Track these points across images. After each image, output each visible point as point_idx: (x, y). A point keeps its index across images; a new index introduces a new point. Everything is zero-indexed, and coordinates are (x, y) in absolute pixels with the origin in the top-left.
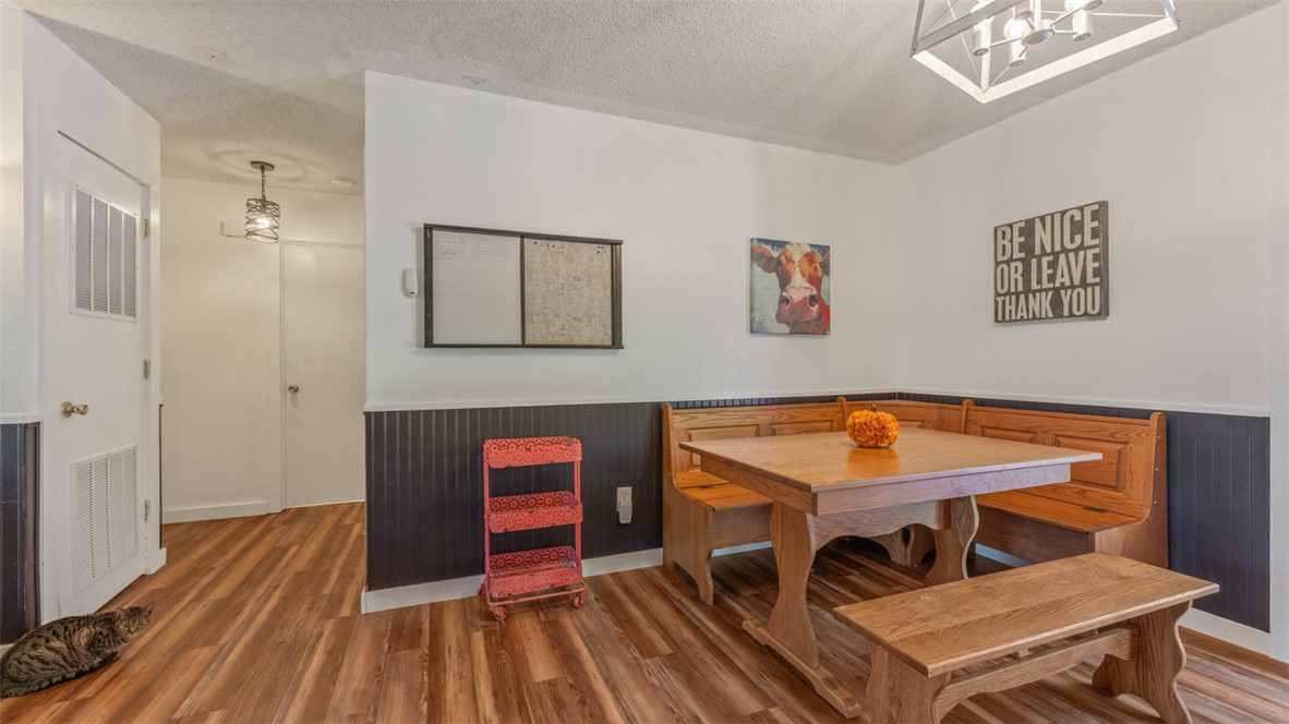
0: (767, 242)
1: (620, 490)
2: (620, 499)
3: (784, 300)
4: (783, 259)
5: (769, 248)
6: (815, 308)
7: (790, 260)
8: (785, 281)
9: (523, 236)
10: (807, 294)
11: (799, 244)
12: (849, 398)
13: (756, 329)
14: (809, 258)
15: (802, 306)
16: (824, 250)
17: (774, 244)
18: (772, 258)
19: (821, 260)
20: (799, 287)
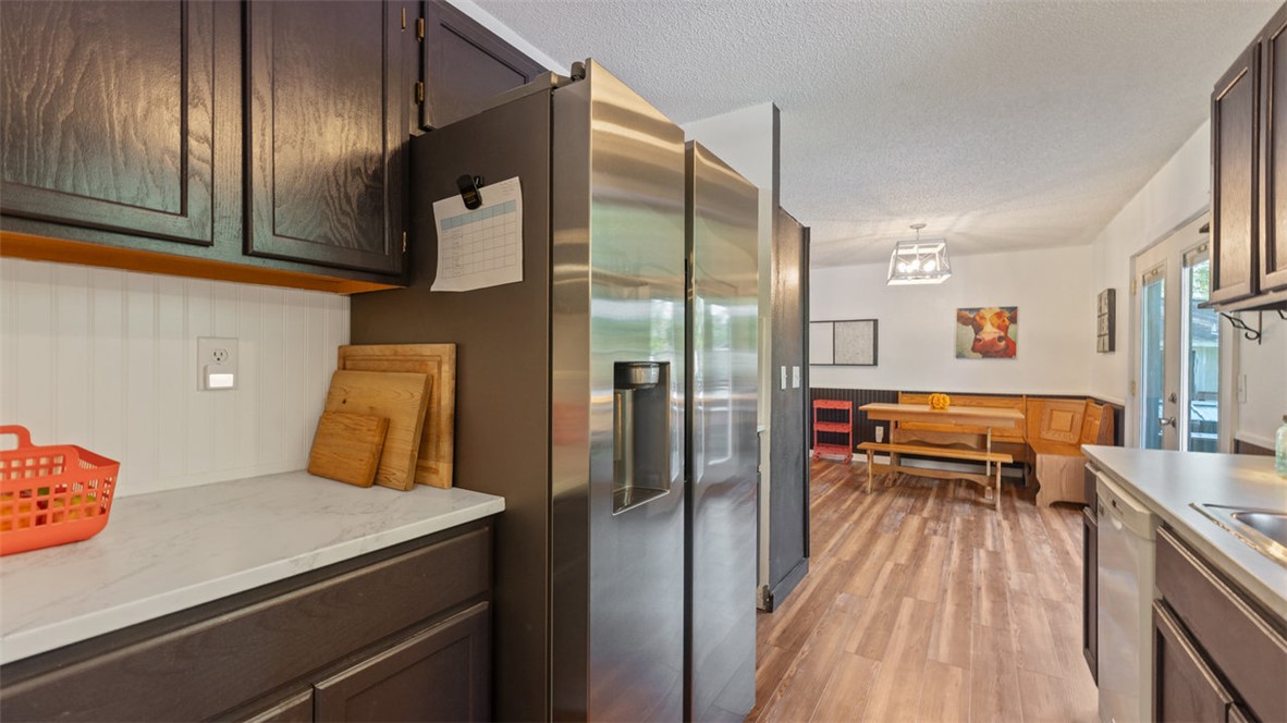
0: (966, 310)
1: (877, 428)
2: (877, 432)
3: (976, 340)
4: (978, 318)
5: (967, 313)
6: (1003, 343)
7: (982, 318)
8: (978, 329)
9: (834, 322)
10: (996, 336)
11: (990, 309)
12: (1028, 396)
13: (960, 355)
14: (999, 315)
15: (993, 342)
16: (1013, 310)
17: (971, 310)
18: (971, 318)
19: (1011, 315)
20: (990, 332)
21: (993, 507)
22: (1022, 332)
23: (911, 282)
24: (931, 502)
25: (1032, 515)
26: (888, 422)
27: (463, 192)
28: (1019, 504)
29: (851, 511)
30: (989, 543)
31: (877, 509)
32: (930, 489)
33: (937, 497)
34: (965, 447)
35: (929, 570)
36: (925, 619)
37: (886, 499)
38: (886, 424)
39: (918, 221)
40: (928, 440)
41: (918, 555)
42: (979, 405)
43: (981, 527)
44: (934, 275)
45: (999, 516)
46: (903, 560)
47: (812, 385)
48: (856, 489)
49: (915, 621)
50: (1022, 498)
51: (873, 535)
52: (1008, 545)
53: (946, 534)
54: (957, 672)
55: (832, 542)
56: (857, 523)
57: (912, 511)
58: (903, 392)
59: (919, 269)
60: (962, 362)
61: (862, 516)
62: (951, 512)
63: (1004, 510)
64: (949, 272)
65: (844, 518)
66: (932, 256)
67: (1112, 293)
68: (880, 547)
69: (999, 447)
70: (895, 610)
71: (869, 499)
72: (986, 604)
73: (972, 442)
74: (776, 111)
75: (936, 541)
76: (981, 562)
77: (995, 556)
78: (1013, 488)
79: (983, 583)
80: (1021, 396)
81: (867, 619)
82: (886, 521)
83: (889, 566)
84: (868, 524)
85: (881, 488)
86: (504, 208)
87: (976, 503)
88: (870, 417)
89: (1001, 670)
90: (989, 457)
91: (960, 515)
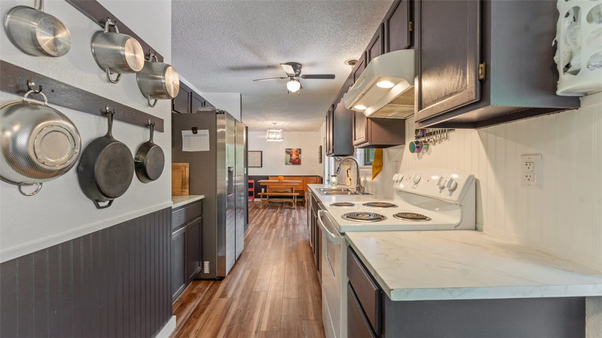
1: (263, 188)
2: (262, 190)
3: (291, 159)
6: (298, 160)
7: (292, 152)
8: (291, 155)
10: (296, 158)
11: (294, 149)
12: (304, 176)
13: (286, 164)
14: (296, 151)
15: (295, 160)
16: (300, 150)
17: (289, 149)
18: (289, 152)
19: (299, 151)
20: (294, 156)
21: (295, 209)
22: (303, 157)
23: (273, 140)
24: (279, 210)
25: (304, 209)
26: (266, 186)
27: (193, 130)
28: (301, 207)
29: (257, 214)
30: (293, 216)
31: (264, 213)
32: (278, 206)
33: (280, 208)
34: (288, 192)
35: (279, 223)
36: (278, 232)
37: (266, 210)
38: (265, 187)
39: (275, 122)
40: (278, 191)
41: (276, 221)
42: (292, 179)
43: (291, 213)
44: (279, 139)
45: (296, 211)
46: (272, 222)
47: (249, 175)
48: (257, 208)
49: (276, 232)
50: (302, 206)
51: (264, 218)
52: (297, 216)
53: (283, 216)
54: (285, 238)
55: (253, 221)
56: (259, 216)
57: (274, 212)
58: (270, 176)
59: (275, 136)
60: (287, 166)
61: (260, 215)
62: (284, 211)
63: (297, 209)
64: (283, 139)
65: (255, 216)
66: (279, 133)
67: (321, 147)
68: (266, 221)
69: (296, 192)
70: (271, 232)
71: (261, 211)
72: (291, 227)
73: (289, 190)
74: (241, 95)
75: (280, 218)
76: (291, 220)
77: (294, 219)
78: (300, 204)
79: (291, 224)
80: (302, 176)
81: (265, 234)
82: (267, 215)
83: (269, 224)
84: (262, 216)
85: (265, 207)
86: (204, 135)
87: (291, 208)
88: (261, 184)
89: (293, 236)
90: (294, 194)
91: (286, 212)
